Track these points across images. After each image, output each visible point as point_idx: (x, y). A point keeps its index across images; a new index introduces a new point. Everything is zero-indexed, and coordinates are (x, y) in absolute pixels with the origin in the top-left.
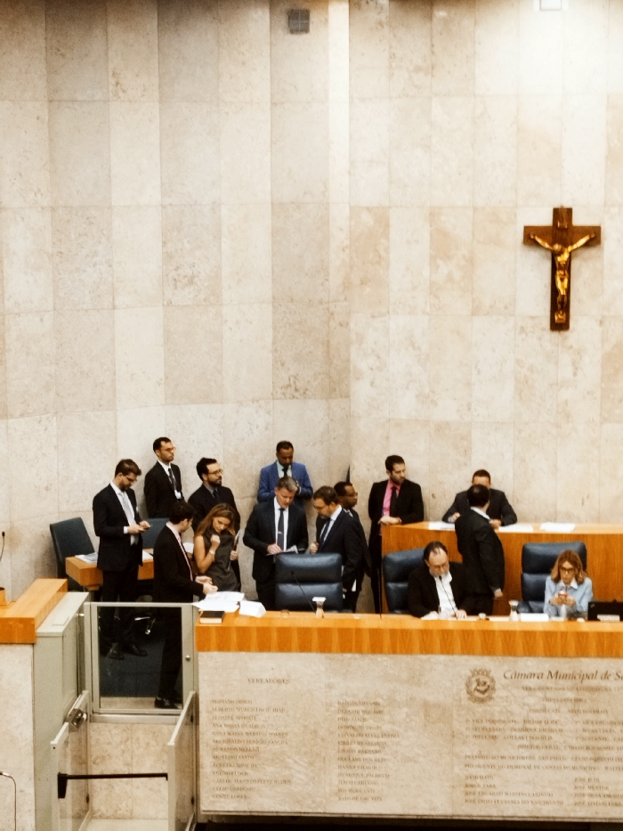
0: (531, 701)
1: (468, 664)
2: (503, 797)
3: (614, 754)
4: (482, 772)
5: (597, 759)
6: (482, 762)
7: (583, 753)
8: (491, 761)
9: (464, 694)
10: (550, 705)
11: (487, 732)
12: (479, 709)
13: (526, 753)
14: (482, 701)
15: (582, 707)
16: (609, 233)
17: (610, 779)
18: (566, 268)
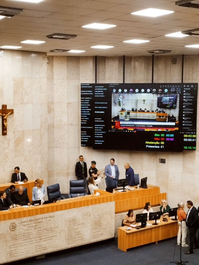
0: (25, 228)
1: (9, 222)
2: (19, 254)
3: (44, 237)
4: (14, 249)
5: (40, 239)
6: (13, 246)
7: (37, 239)
8: (16, 246)
9: (9, 230)
10: (29, 228)
11: (15, 238)
12: (13, 233)
13: (24, 241)
14: (13, 231)
15: (37, 227)
16: (15, 111)
17: (43, 243)
18: (6, 120)
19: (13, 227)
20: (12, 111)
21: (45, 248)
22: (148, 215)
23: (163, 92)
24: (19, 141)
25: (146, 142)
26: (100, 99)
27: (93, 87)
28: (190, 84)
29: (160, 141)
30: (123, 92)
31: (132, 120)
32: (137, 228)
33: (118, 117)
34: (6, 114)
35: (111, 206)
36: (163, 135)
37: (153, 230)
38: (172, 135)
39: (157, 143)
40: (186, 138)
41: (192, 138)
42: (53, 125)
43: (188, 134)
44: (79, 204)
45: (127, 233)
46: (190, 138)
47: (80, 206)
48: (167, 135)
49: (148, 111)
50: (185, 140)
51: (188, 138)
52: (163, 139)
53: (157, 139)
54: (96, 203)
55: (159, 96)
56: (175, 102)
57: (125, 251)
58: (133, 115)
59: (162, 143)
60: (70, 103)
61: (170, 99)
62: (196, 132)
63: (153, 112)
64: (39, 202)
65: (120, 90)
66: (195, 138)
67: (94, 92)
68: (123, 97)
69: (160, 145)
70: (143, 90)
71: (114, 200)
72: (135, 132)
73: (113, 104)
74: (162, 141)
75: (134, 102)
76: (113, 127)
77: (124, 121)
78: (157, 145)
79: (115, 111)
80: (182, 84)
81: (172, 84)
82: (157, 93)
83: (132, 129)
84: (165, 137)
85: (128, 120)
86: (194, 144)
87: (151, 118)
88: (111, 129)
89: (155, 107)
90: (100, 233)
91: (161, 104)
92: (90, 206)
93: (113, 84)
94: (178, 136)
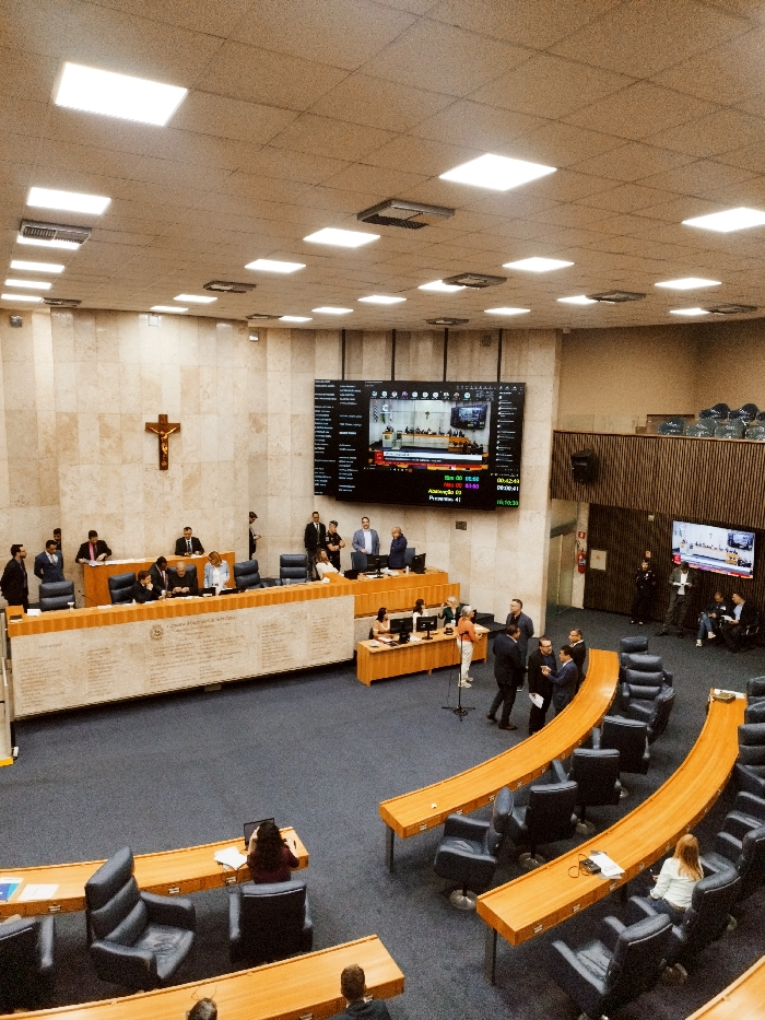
0: (180, 636)
1: (150, 624)
2: (168, 681)
3: (216, 653)
4: (158, 672)
5: (210, 657)
6: (158, 667)
7: (203, 655)
8: (163, 666)
9: (149, 638)
10: (188, 637)
11: (160, 653)
12: (156, 643)
13: (178, 660)
14: (158, 639)
15: (202, 635)
16: (183, 426)
17: (215, 664)
18: (166, 441)
19: (157, 634)
20: (177, 428)
21: (219, 673)
22: (415, 621)
23: (461, 399)
24: (190, 482)
25: (430, 491)
26: (348, 410)
27: (337, 386)
28: (511, 385)
29: (454, 489)
30: (389, 396)
31: (405, 449)
32: (392, 644)
33: (381, 442)
34: (166, 431)
35: (347, 603)
36: (459, 478)
37: (424, 648)
38: (476, 479)
39: (450, 492)
40: (500, 484)
41: (512, 485)
42: (266, 454)
43: (505, 478)
44: (284, 597)
45: (371, 653)
46: (509, 485)
47: (287, 601)
48: (468, 479)
49: (434, 434)
50: (500, 488)
51: (504, 485)
52: (459, 485)
53: (448, 485)
54: (317, 597)
55: (454, 406)
56: (483, 418)
57: (368, 683)
58: (406, 439)
59: (459, 492)
60: (298, 416)
61: (473, 412)
62: (519, 474)
63: (442, 434)
64: (212, 591)
65: (385, 394)
66: (518, 485)
67: (337, 396)
68: (390, 408)
69: (454, 496)
70: (425, 395)
71: (354, 593)
72: (410, 470)
73: (371, 418)
74: (459, 489)
75: (409, 414)
76: (371, 461)
77: (390, 449)
78: (449, 496)
79: (376, 431)
80: (498, 383)
81: (479, 384)
82: (450, 399)
83: (405, 466)
84: (464, 482)
85: (398, 448)
86: (515, 496)
87: (439, 446)
88: (368, 465)
89: (447, 427)
90: (326, 650)
91: (456, 420)
92: (306, 603)
93: (372, 382)
94: (487, 480)
